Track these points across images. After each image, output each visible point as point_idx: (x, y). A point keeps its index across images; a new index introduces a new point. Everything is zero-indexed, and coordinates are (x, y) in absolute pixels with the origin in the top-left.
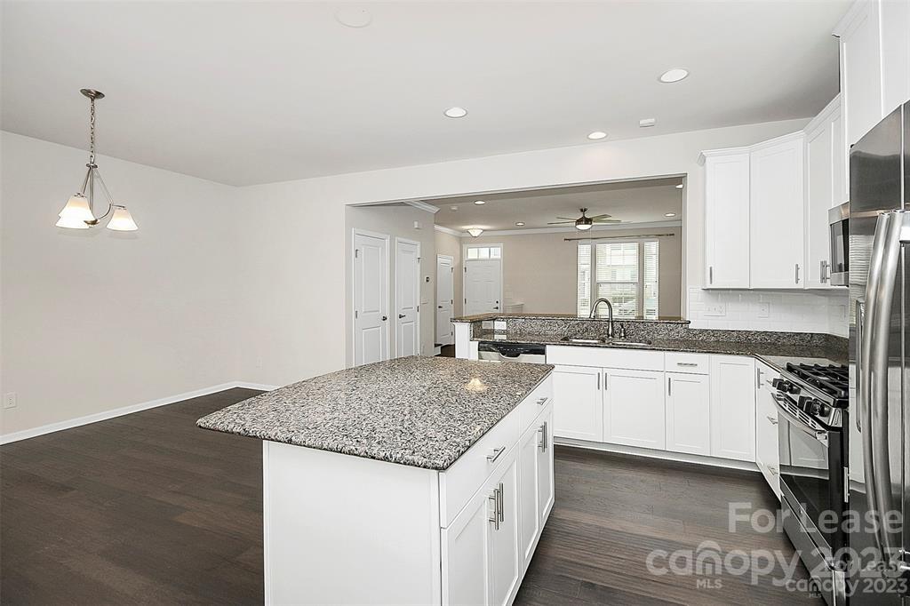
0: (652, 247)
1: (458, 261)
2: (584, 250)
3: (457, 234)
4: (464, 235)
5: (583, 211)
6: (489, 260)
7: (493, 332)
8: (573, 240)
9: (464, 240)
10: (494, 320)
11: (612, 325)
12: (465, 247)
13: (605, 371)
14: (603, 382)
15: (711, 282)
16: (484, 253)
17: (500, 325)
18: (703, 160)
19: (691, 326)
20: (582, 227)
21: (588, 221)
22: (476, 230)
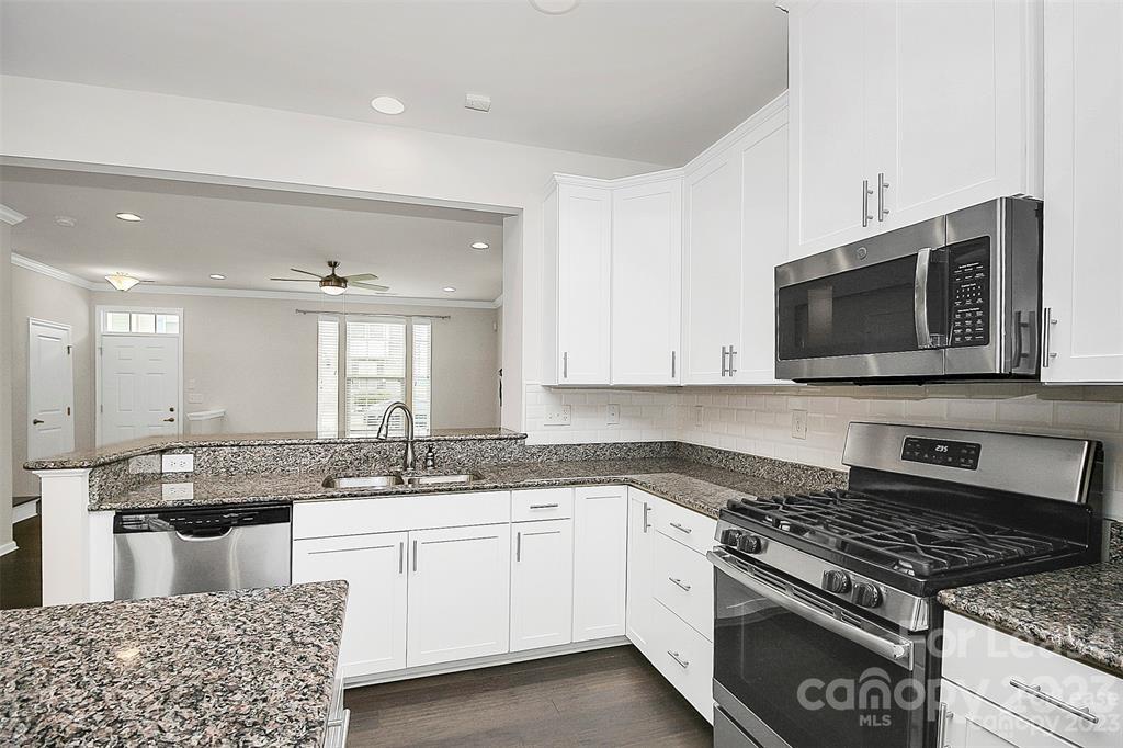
0: (422, 332)
1: (83, 335)
2: (328, 329)
3: (83, 283)
4: (95, 287)
5: (333, 265)
6: (155, 336)
7: (160, 477)
8: (308, 312)
9: (96, 296)
10: (163, 452)
11: (413, 448)
12: (100, 310)
13: (413, 536)
14: (408, 560)
15: (565, 376)
16: (144, 323)
17: (176, 463)
18: (553, 187)
19: (528, 442)
20: (331, 290)
21: (340, 282)
22: (124, 279)
